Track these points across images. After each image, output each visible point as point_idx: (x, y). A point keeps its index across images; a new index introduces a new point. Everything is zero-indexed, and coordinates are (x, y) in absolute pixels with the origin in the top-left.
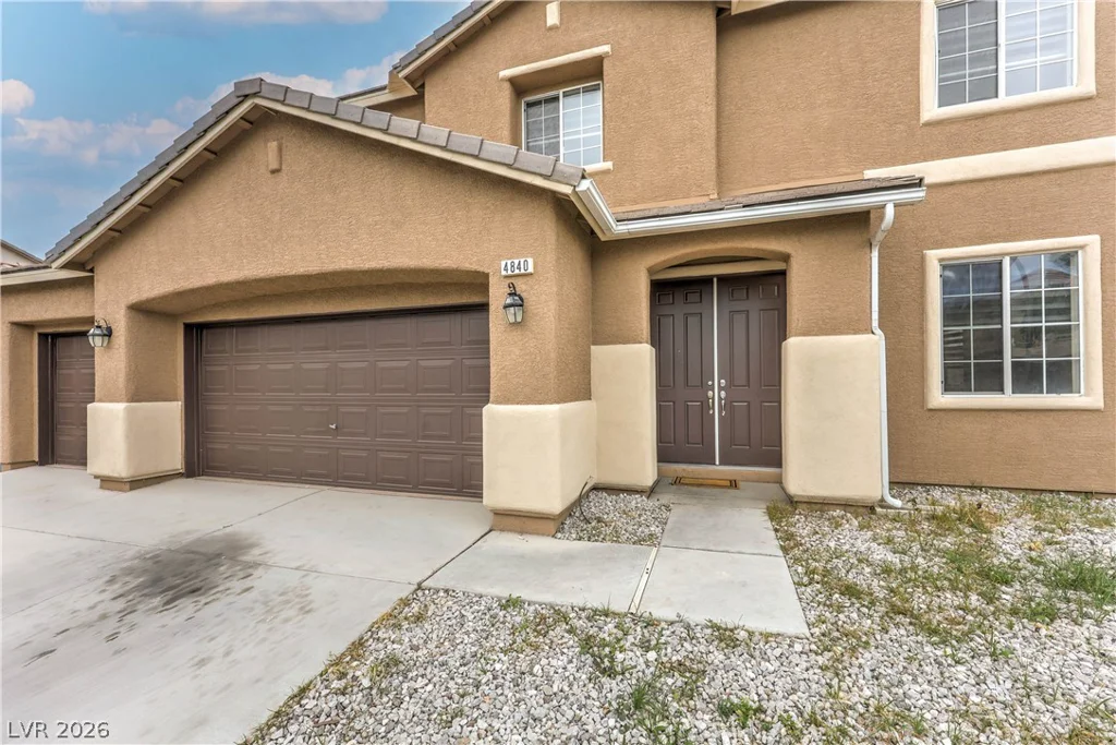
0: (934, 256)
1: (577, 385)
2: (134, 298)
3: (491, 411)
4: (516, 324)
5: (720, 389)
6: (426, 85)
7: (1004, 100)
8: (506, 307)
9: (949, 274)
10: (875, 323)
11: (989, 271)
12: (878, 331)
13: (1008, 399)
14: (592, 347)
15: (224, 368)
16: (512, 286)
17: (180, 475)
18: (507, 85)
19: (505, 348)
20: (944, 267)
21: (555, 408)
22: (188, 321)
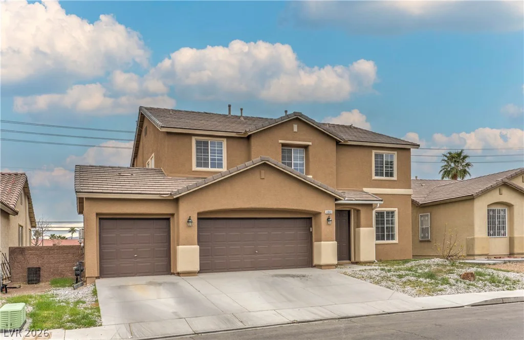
3: (314, 243)
4: (329, 224)
6: (252, 138)
11: (382, 214)
13: (385, 241)
17: (199, 272)
18: (281, 144)
19: (326, 229)
20: (376, 213)
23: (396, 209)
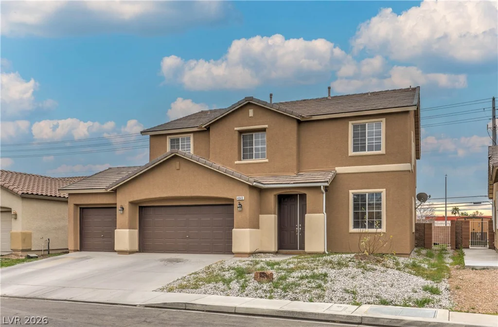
0: (351, 191)
1: (255, 225)
2: (131, 200)
3: (234, 230)
4: (240, 211)
5: (299, 227)
6: (211, 129)
7: (367, 153)
8: (238, 207)
9: (355, 197)
10: (324, 211)
11: (363, 196)
12: (325, 213)
13: (367, 230)
14: (260, 215)
15: (151, 220)
16: (239, 203)
17: (137, 252)
18: (237, 132)
19: (238, 216)
20: (354, 195)
21: (249, 229)
22: (141, 205)
23: (384, 190)
